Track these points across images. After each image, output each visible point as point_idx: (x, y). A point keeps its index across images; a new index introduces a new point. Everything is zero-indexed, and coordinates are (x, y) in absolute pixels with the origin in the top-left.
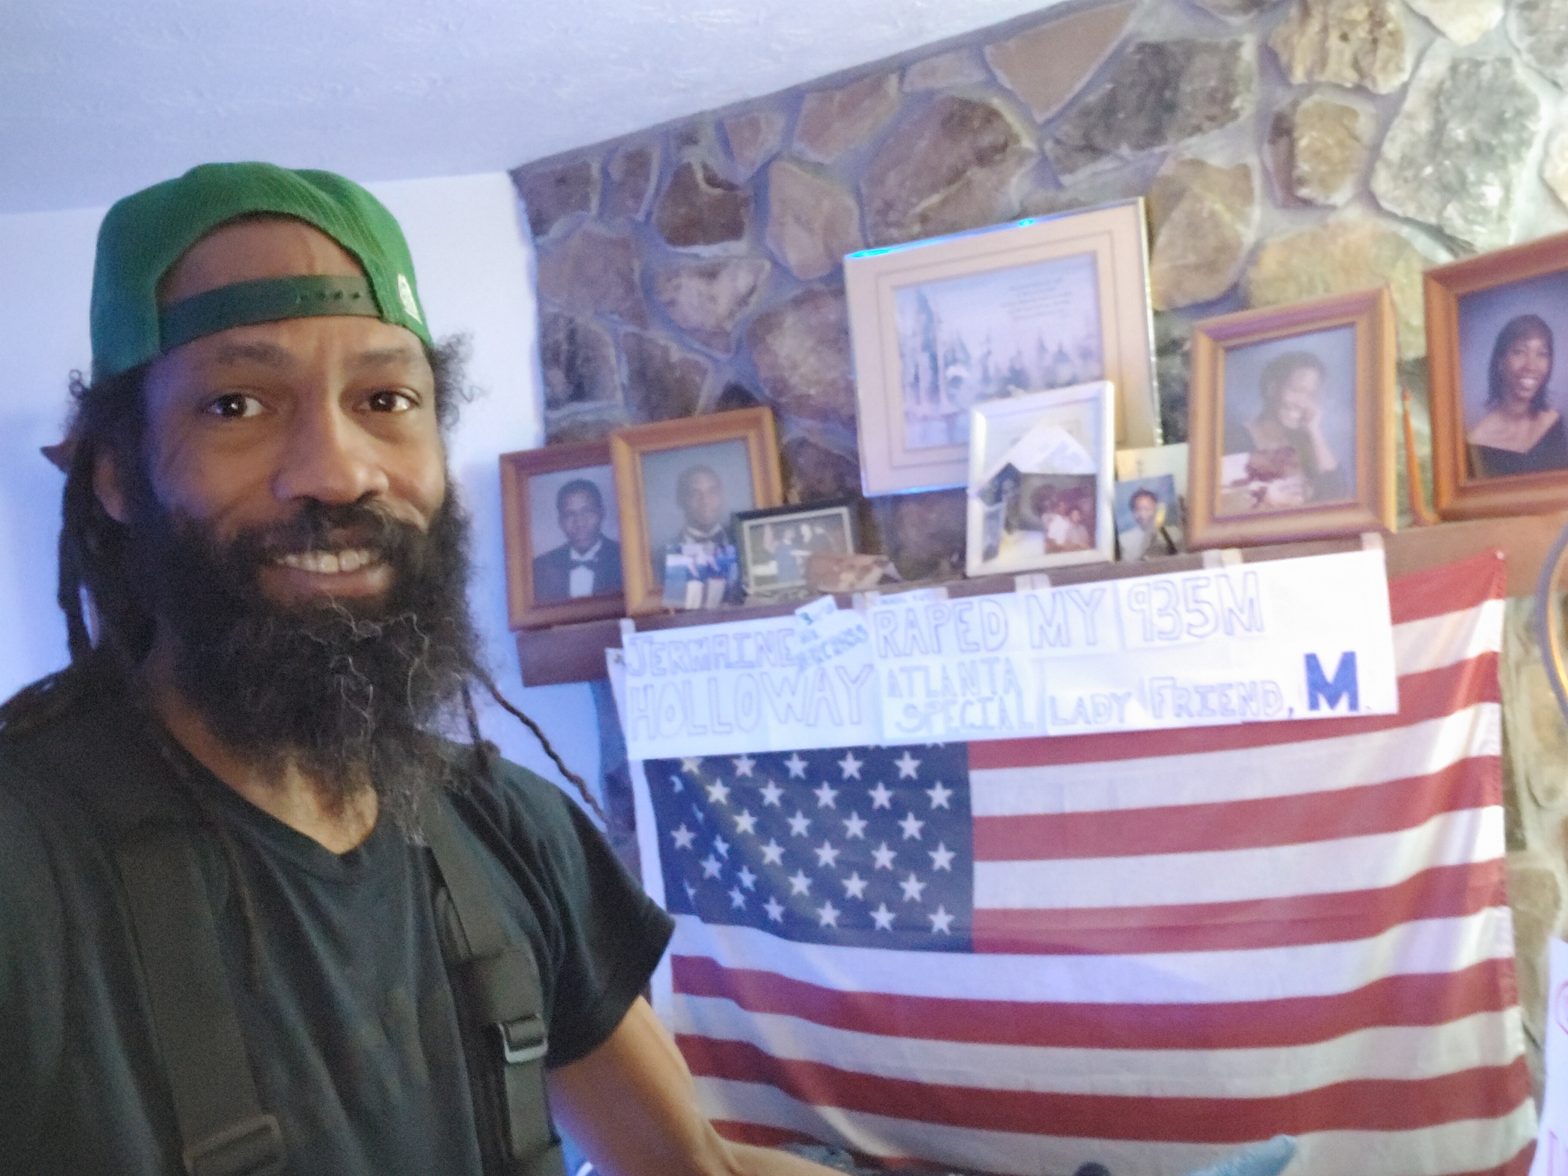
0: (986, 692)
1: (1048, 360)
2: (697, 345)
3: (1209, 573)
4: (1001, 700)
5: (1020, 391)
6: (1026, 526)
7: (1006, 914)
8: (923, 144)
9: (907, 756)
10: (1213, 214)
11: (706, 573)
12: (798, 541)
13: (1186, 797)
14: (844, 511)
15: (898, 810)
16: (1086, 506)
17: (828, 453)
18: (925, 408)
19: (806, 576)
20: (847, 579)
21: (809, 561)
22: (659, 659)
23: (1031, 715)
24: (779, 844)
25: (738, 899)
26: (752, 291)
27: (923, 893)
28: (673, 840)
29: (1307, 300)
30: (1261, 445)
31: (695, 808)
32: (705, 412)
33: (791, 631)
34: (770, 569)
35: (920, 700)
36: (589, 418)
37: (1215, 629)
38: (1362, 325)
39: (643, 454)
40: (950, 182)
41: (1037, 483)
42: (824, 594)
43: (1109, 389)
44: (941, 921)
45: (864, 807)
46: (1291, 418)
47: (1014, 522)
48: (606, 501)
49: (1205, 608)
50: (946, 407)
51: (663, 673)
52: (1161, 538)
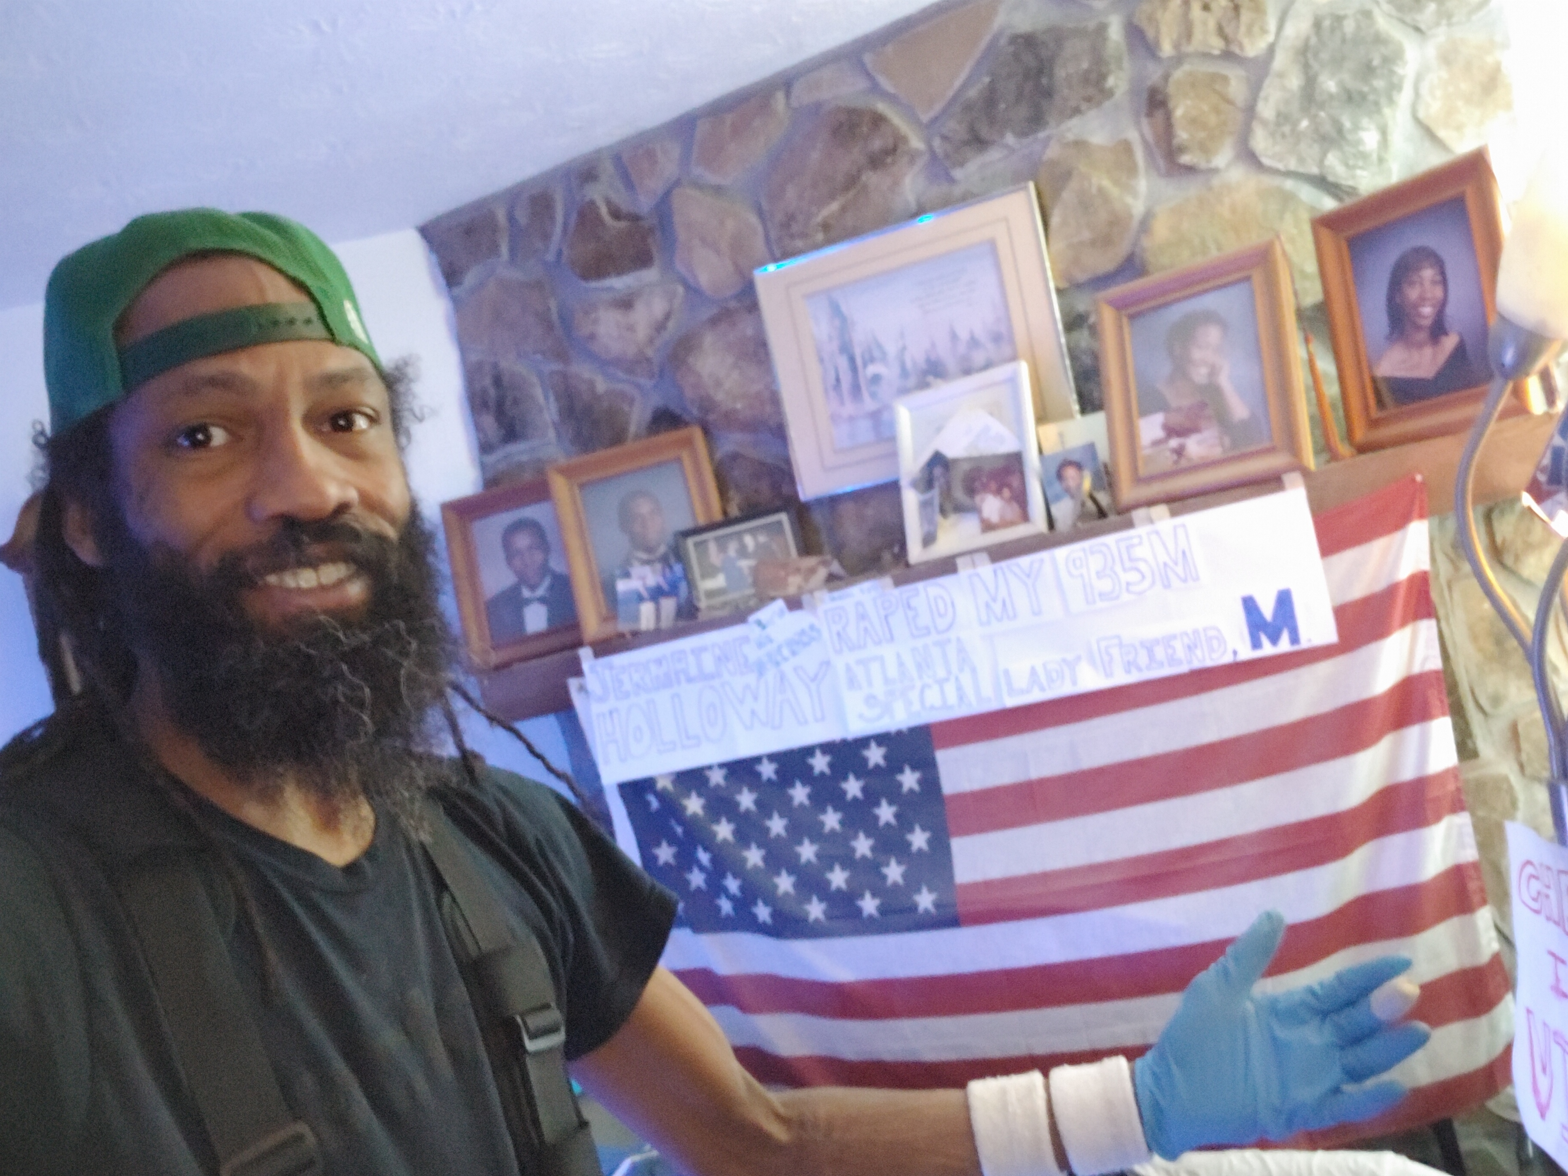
0: (941, 673)
1: (962, 349)
2: (621, 374)
3: (1140, 531)
4: (957, 679)
5: (939, 381)
6: (959, 509)
7: (988, 885)
8: (815, 156)
9: (873, 745)
10: (1101, 190)
11: (657, 594)
12: (743, 552)
13: (1145, 750)
14: (783, 517)
15: (871, 798)
16: (1015, 482)
17: (762, 464)
18: (849, 408)
19: (755, 583)
20: (794, 583)
21: (755, 571)
22: (621, 682)
23: (987, 690)
24: (760, 846)
25: (726, 906)
26: (668, 316)
27: (905, 876)
28: (655, 858)
29: (1200, 261)
30: (1174, 402)
31: (673, 822)
32: (637, 437)
33: (746, 639)
34: (719, 582)
35: (879, 689)
36: (524, 458)
37: (1153, 583)
38: (1257, 277)
39: (582, 486)
40: (846, 188)
41: (966, 467)
42: (773, 599)
43: (1023, 369)
44: (925, 900)
45: (838, 800)
46: (1200, 374)
47: (948, 506)
48: (551, 537)
49: (1142, 566)
50: (869, 405)
51: (627, 695)
52: (1090, 505)
